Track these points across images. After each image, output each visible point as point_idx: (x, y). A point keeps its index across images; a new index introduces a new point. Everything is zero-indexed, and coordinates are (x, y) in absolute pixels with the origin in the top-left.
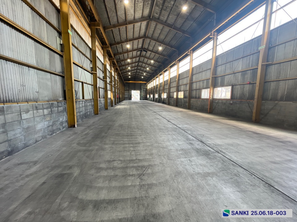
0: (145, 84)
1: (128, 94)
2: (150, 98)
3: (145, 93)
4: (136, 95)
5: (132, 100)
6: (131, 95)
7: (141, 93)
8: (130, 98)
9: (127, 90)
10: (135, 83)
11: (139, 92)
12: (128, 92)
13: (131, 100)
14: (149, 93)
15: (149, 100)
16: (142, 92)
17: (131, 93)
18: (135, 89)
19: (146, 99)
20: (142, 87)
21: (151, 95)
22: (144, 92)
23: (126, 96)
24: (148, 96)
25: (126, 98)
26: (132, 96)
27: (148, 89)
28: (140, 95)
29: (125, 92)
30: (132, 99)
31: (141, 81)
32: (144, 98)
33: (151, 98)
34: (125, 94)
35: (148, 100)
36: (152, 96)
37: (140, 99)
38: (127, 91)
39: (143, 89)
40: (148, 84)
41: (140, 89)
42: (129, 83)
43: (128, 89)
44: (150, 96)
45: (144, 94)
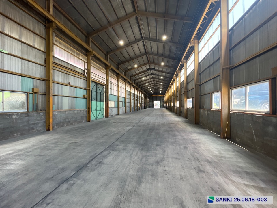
1: (152, 104)
3: (163, 103)
8: (153, 106)
9: (151, 101)
10: (156, 97)
11: (159, 102)
18: (156, 100)
20: (161, 98)
24: (165, 105)
25: (151, 106)
26: (155, 105)
28: (160, 104)
31: (160, 95)
32: (162, 106)
39: (162, 100)
42: (152, 97)
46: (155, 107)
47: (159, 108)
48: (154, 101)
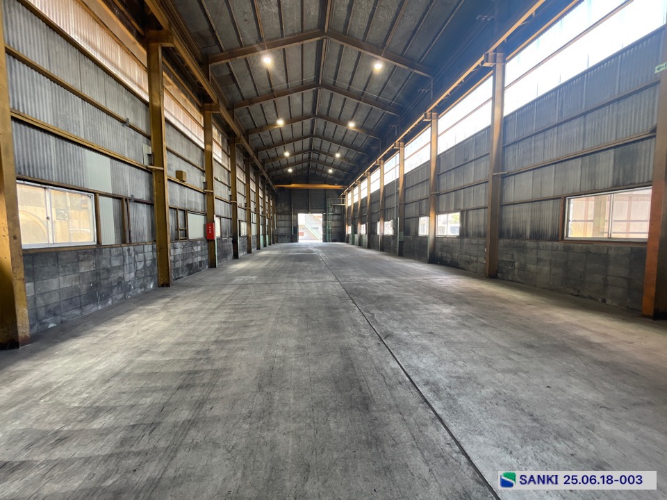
0: (339, 192)
1: (287, 223)
2: (357, 237)
3: (338, 220)
4: (310, 227)
5: (300, 241)
6: (296, 228)
7: (325, 219)
8: (293, 237)
9: (283, 213)
10: (308, 190)
11: (318, 217)
12: (288, 217)
13: (296, 240)
14: (354, 219)
15: (353, 244)
16: (330, 218)
17: (296, 221)
18: (307, 210)
19: (342, 237)
20: (330, 201)
21: (359, 225)
22: (336, 217)
23: (282, 231)
24: (349, 230)
25: (283, 235)
26: (300, 231)
27: (349, 208)
28: (325, 227)
29: (279, 217)
30: (300, 237)
31: (325, 183)
32: (335, 234)
33: (361, 236)
34: (280, 223)
35: (347, 242)
36: (363, 229)
37: (325, 240)
38: (283, 217)
39: (331, 210)
40: (348, 191)
41: (323, 208)
42: (290, 189)
43: (286, 209)
44: (355, 231)
45: (334, 224)
46: (302, 240)
47: (322, 241)
48: (297, 215)
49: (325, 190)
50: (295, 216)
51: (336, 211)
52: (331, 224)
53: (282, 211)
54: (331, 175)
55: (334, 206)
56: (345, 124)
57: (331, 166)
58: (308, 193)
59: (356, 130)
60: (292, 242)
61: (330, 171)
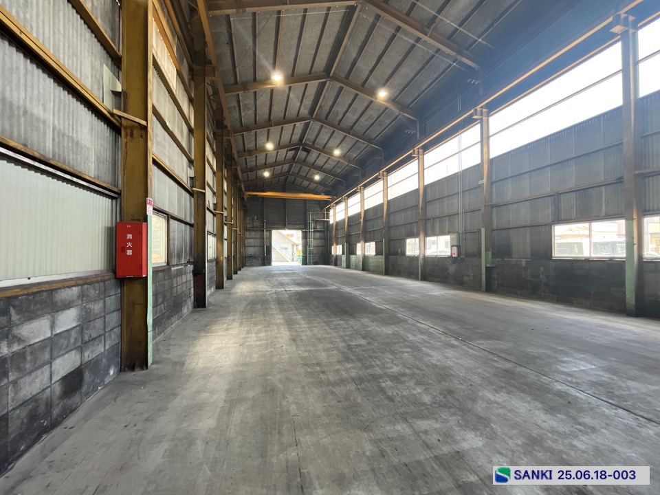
0: (327, 203)
1: (258, 242)
3: (321, 238)
5: (274, 264)
6: (269, 249)
7: (305, 237)
8: (266, 259)
9: (253, 229)
10: (284, 200)
11: (296, 236)
12: (258, 234)
16: (312, 235)
17: (270, 238)
18: (283, 225)
19: (325, 257)
20: (311, 216)
22: (318, 235)
23: (251, 251)
24: (337, 250)
25: (251, 257)
28: (305, 245)
29: (248, 234)
31: (308, 192)
32: (317, 255)
34: (248, 242)
37: (305, 262)
38: (253, 234)
39: (312, 225)
41: (303, 225)
42: (263, 198)
43: (257, 224)
45: (318, 242)
46: (276, 263)
47: (300, 264)
48: (270, 232)
49: (305, 201)
50: (268, 233)
51: (318, 227)
52: (313, 242)
53: (251, 226)
54: (316, 182)
55: (316, 222)
56: (372, 92)
57: (320, 169)
58: (285, 203)
59: (385, 103)
60: (264, 264)
61: (317, 178)
